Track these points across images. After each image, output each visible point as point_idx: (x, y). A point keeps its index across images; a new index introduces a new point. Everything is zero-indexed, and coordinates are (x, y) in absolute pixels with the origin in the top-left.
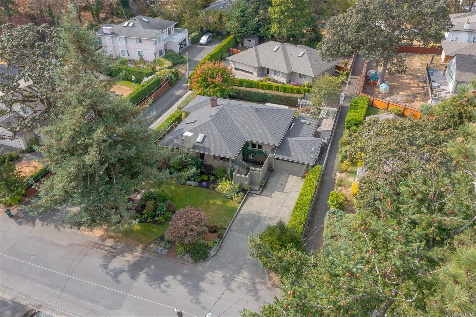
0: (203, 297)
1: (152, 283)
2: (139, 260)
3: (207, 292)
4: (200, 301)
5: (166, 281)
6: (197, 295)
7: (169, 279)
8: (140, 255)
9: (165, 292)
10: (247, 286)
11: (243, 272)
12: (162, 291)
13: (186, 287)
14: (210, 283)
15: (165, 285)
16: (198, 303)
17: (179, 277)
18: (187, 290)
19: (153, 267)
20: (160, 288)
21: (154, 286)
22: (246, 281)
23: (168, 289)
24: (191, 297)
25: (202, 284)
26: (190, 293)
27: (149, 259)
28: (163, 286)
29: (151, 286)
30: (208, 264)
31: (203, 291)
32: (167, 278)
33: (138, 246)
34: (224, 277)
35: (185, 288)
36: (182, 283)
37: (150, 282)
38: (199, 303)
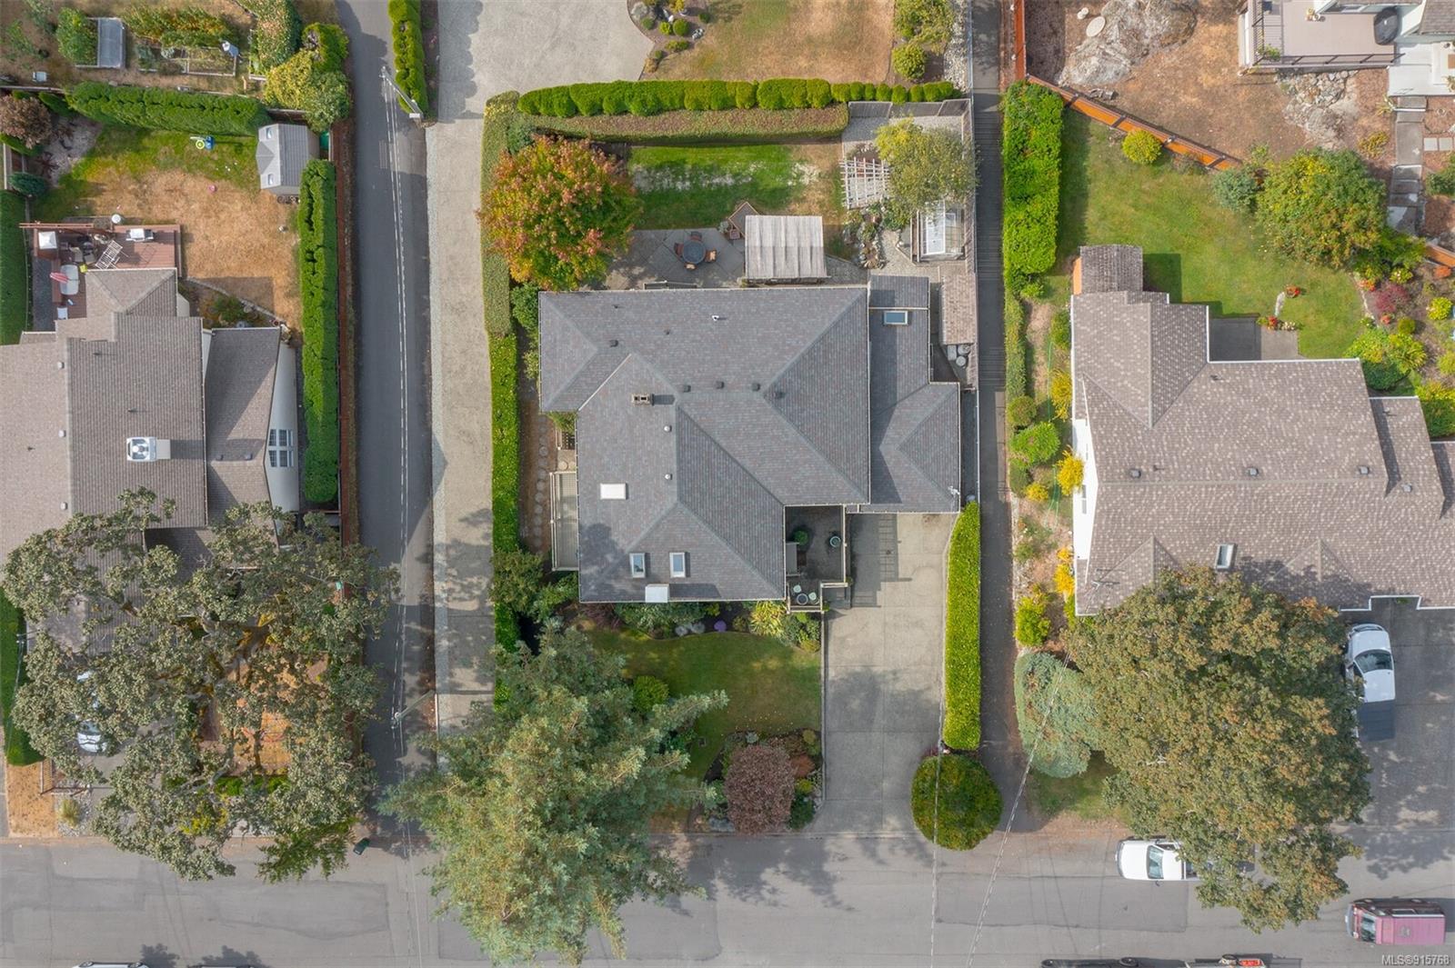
0: (839, 889)
1: (744, 895)
2: (695, 856)
3: (842, 879)
4: (838, 899)
5: (765, 883)
6: (829, 891)
7: (768, 875)
8: (688, 844)
9: (775, 904)
10: (904, 842)
11: (888, 819)
12: (769, 904)
13: (804, 882)
14: (840, 860)
15: (768, 891)
16: (836, 904)
17: (782, 867)
18: (807, 887)
19: (727, 862)
20: (763, 899)
21: (750, 899)
22: (899, 834)
23: (776, 897)
24: (821, 898)
25: (829, 867)
26: (816, 891)
27: (709, 847)
28: (764, 893)
29: (744, 900)
30: (819, 823)
31: (834, 879)
32: (764, 877)
33: (673, 828)
34: (859, 839)
35: (804, 885)
36: (795, 877)
37: (740, 894)
38: (839, 903)
